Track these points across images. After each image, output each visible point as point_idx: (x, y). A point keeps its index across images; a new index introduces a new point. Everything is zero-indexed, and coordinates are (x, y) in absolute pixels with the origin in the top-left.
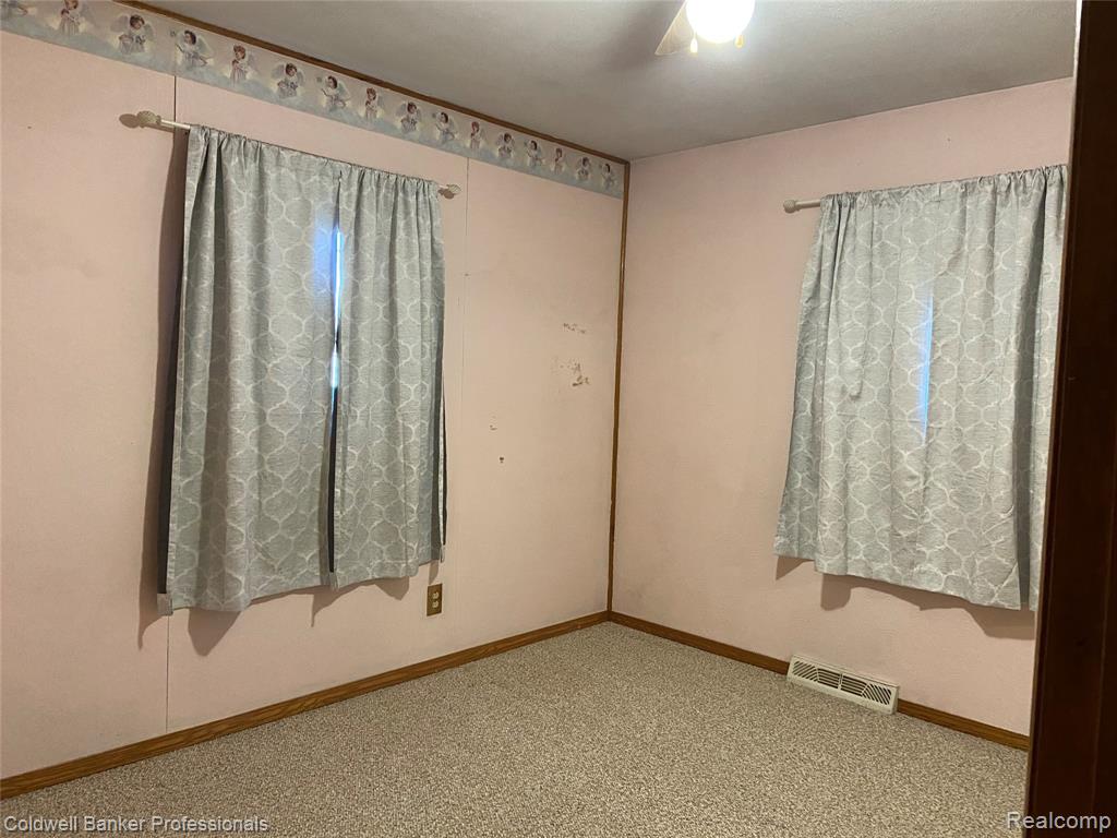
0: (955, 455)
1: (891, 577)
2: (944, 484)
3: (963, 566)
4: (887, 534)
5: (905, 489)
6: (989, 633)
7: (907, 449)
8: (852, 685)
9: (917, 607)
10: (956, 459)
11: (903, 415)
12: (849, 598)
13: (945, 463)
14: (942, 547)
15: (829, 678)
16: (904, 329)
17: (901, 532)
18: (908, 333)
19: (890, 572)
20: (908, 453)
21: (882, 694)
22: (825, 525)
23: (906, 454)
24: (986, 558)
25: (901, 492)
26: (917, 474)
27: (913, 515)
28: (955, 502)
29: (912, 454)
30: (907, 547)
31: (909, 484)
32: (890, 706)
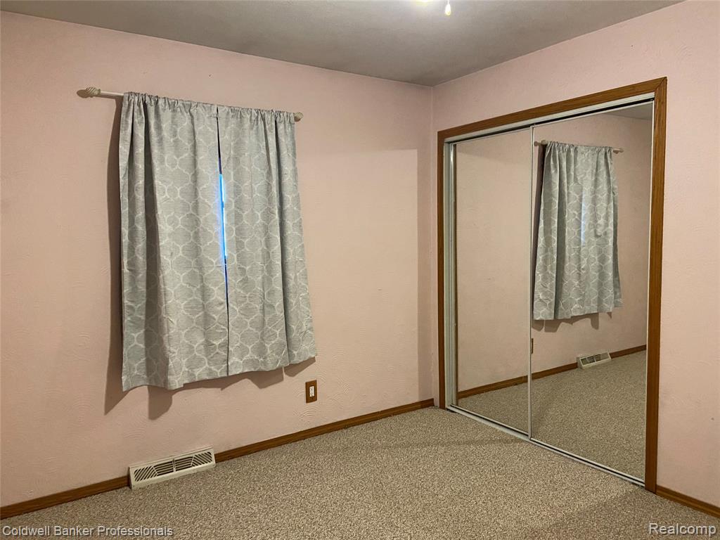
0: (240, 284)
1: (208, 375)
2: (234, 305)
3: (250, 352)
4: (202, 347)
5: (216, 313)
6: (260, 387)
7: (215, 286)
8: (183, 463)
9: (219, 389)
10: (240, 287)
11: (212, 263)
12: (171, 403)
13: (234, 291)
14: (238, 344)
15: (164, 468)
16: (206, 203)
17: (214, 343)
18: (209, 206)
19: (207, 372)
20: (217, 288)
21: (205, 457)
22: (174, 353)
23: (216, 289)
24: (273, 342)
25: (214, 315)
26: (222, 300)
27: (222, 329)
28: (242, 314)
29: (219, 288)
30: (219, 352)
31: (220, 308)
32: (213, 462)
